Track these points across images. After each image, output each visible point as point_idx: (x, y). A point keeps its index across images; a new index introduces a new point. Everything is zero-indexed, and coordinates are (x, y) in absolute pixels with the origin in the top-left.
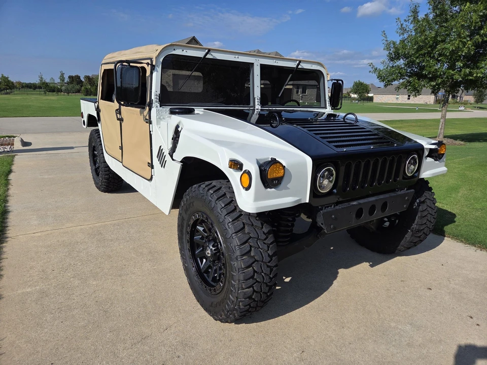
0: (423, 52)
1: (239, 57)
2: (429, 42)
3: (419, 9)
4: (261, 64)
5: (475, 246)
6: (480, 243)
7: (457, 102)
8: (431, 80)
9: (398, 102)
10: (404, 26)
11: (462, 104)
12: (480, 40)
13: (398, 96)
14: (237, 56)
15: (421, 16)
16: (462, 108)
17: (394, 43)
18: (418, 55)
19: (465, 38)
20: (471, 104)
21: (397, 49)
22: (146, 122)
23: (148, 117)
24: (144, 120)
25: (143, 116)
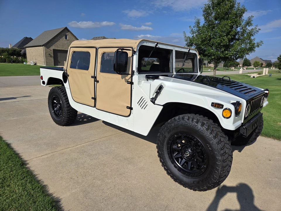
0: (205, 43)
2: (208, 38)
3: (200, 21)
4: (175, 51)
5: (271, 138)
6: (272, 136)
7: (206, 67)
8: (209, 56)
9: (179, 67)
10: (193, 30)
11: (208, 68)
12: (230, 37)
13: (178, 64)
14: (167, 46)
15: (201, 25)
16: (209, 70)
17: (189, 38)
18: (203, 44)
19: (224, 37)
20: (212, 68)
21: (191, 41)
22: (128, 83)
23: (130, 80)
24: (126, 82)
25: (125, 79)
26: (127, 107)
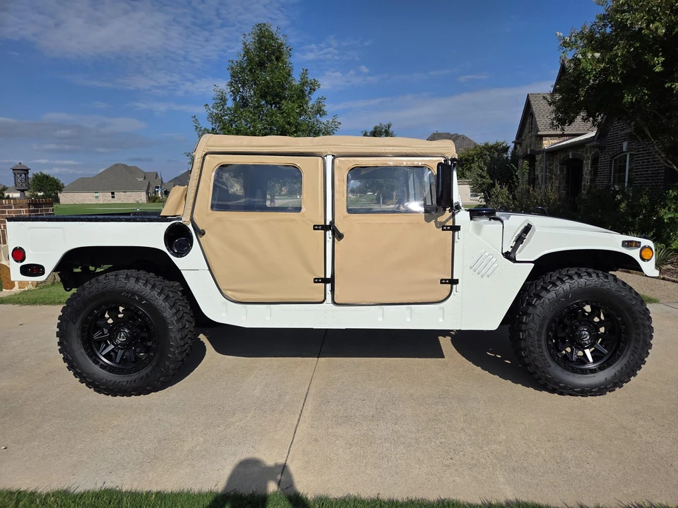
9: (99, 202)
13: (97, 195)
22: (443, 230)
23: (450, 223)
24: (438, 227)
25: (436, 222)
26: (442, 280)
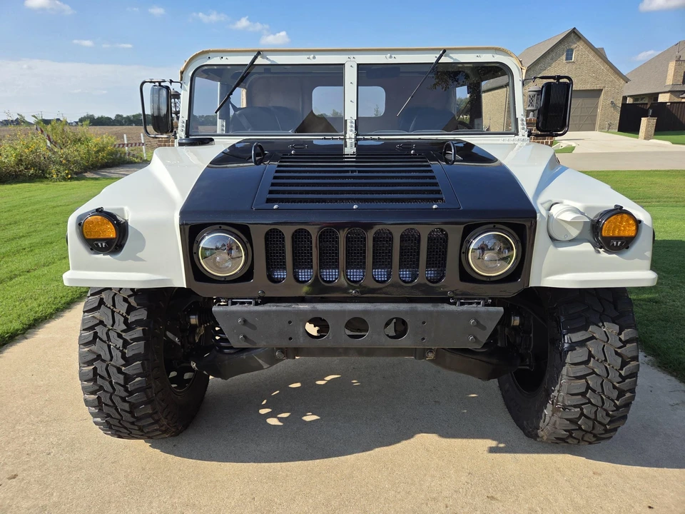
1: (316, 56)
4: (358, 65)
14: (312, 56)
